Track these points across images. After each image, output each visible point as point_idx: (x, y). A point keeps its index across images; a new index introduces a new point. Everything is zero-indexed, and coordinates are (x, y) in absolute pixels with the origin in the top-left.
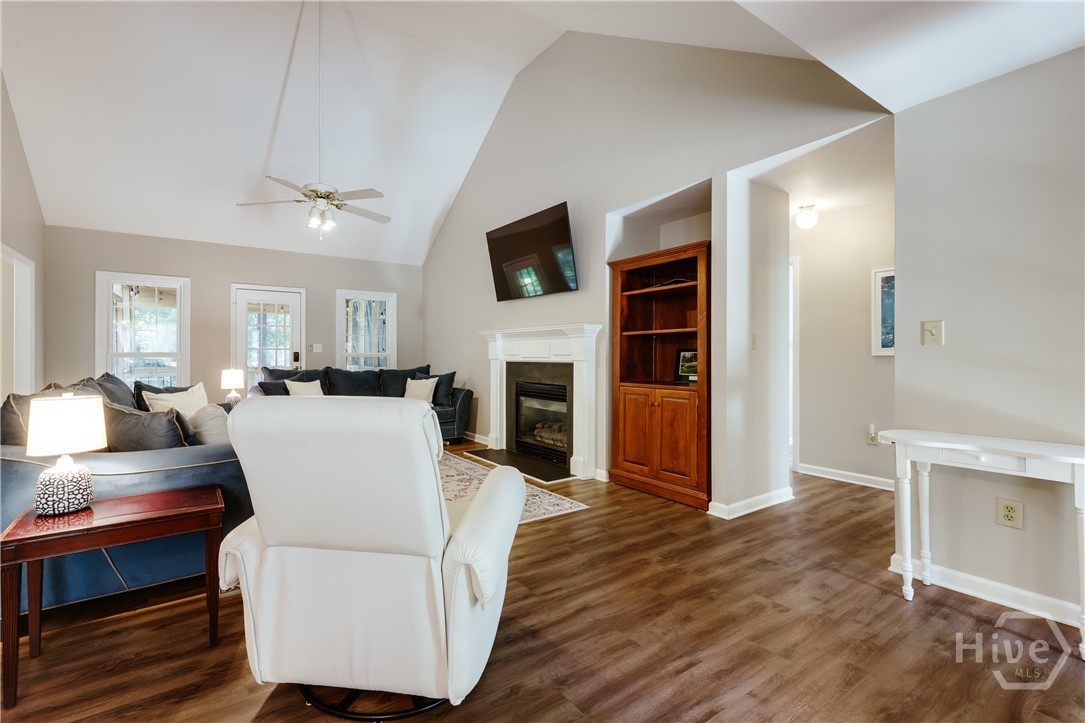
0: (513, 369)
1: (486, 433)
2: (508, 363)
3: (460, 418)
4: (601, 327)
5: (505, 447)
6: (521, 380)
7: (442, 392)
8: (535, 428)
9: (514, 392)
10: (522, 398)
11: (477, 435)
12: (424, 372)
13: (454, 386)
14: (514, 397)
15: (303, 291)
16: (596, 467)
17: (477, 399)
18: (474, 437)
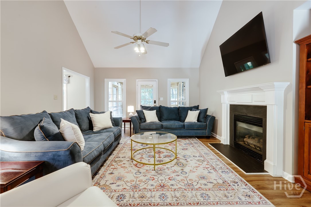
0: (233, 108)
1: (221, 136)
2: (231, 105)
3: (209, 128)
4: (289, 83)
5: (229, 144)
6: (237, 113)
7: (202, 116)
8: (245, 138)
9: (233, 119)
10: (238, 122)
11: (217, 136)
12: (197, 108)
13: (208, 114)
14: (233, 121)
15: (157, 80)
16: (284, 170)
17: (217, 120)
18: (216, 136)
